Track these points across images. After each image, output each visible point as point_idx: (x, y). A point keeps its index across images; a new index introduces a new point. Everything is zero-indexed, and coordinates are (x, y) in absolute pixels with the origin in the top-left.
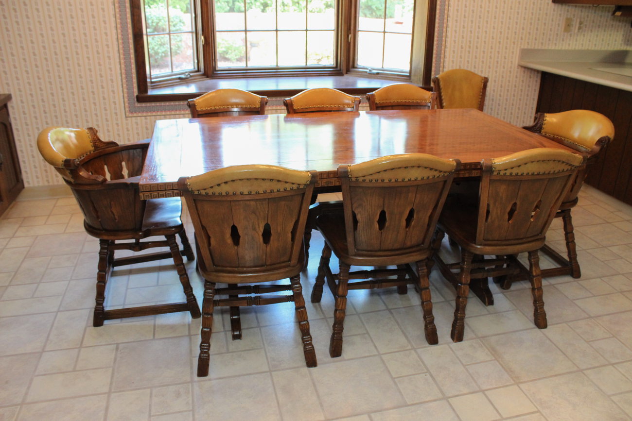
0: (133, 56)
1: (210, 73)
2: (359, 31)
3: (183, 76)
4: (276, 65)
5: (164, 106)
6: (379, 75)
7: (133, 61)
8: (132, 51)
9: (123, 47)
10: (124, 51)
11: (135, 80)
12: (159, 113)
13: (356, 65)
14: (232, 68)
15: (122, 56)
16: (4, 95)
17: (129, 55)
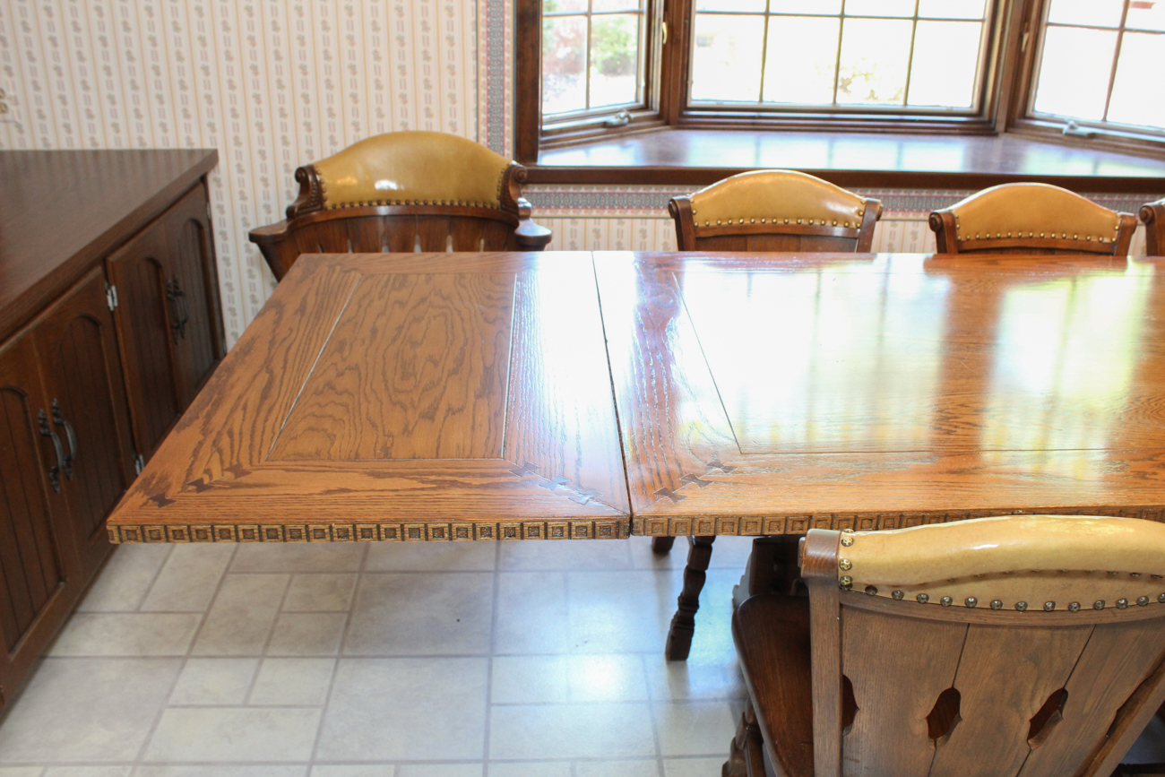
0: (509, 67)
1: (673, 113)
2: (1049, 24)
3: (613, 120)
4: (832, 101)
5: (574, 194)
6: (1095, 141)
7: (509, 80)
8: (509, 55)
9: (488, 45)
10: (489, 54)
11: (509, 128)
12: (560, 213)
13: (1029, 113)
14: (726, 104)
15: (483, 67)
16: (203, 151)
17: (502, 63)
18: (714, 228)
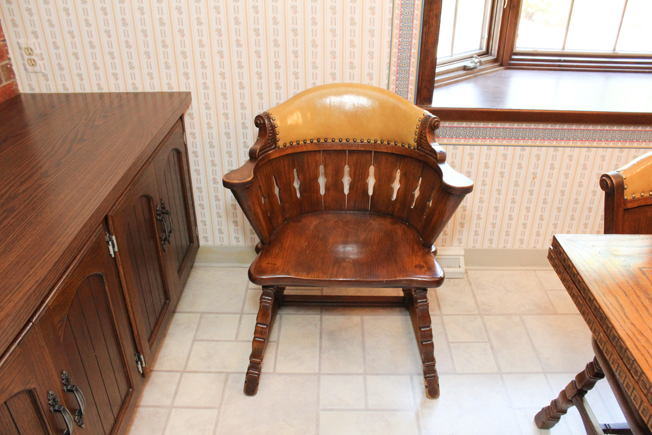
0: (416, 32)
1: (505, 57)
7: (416, 42)
8: (417, 23)
11: (413, 78)
12: (445, 141)
15: (396, 31)
17: (412, 28)
18: (639, 200)
